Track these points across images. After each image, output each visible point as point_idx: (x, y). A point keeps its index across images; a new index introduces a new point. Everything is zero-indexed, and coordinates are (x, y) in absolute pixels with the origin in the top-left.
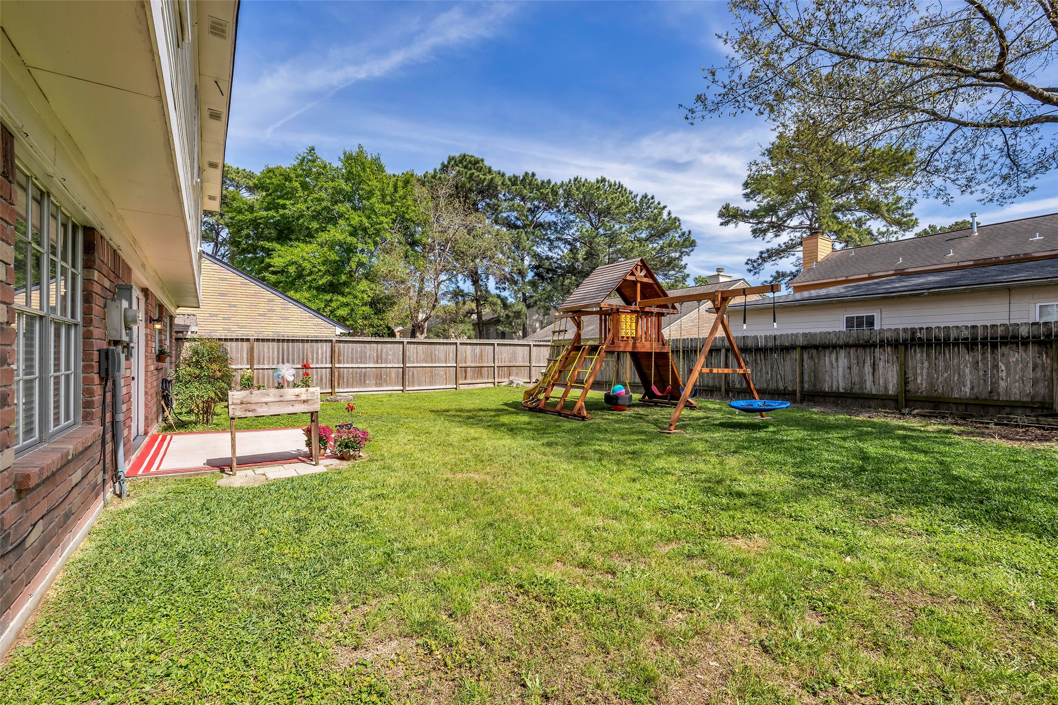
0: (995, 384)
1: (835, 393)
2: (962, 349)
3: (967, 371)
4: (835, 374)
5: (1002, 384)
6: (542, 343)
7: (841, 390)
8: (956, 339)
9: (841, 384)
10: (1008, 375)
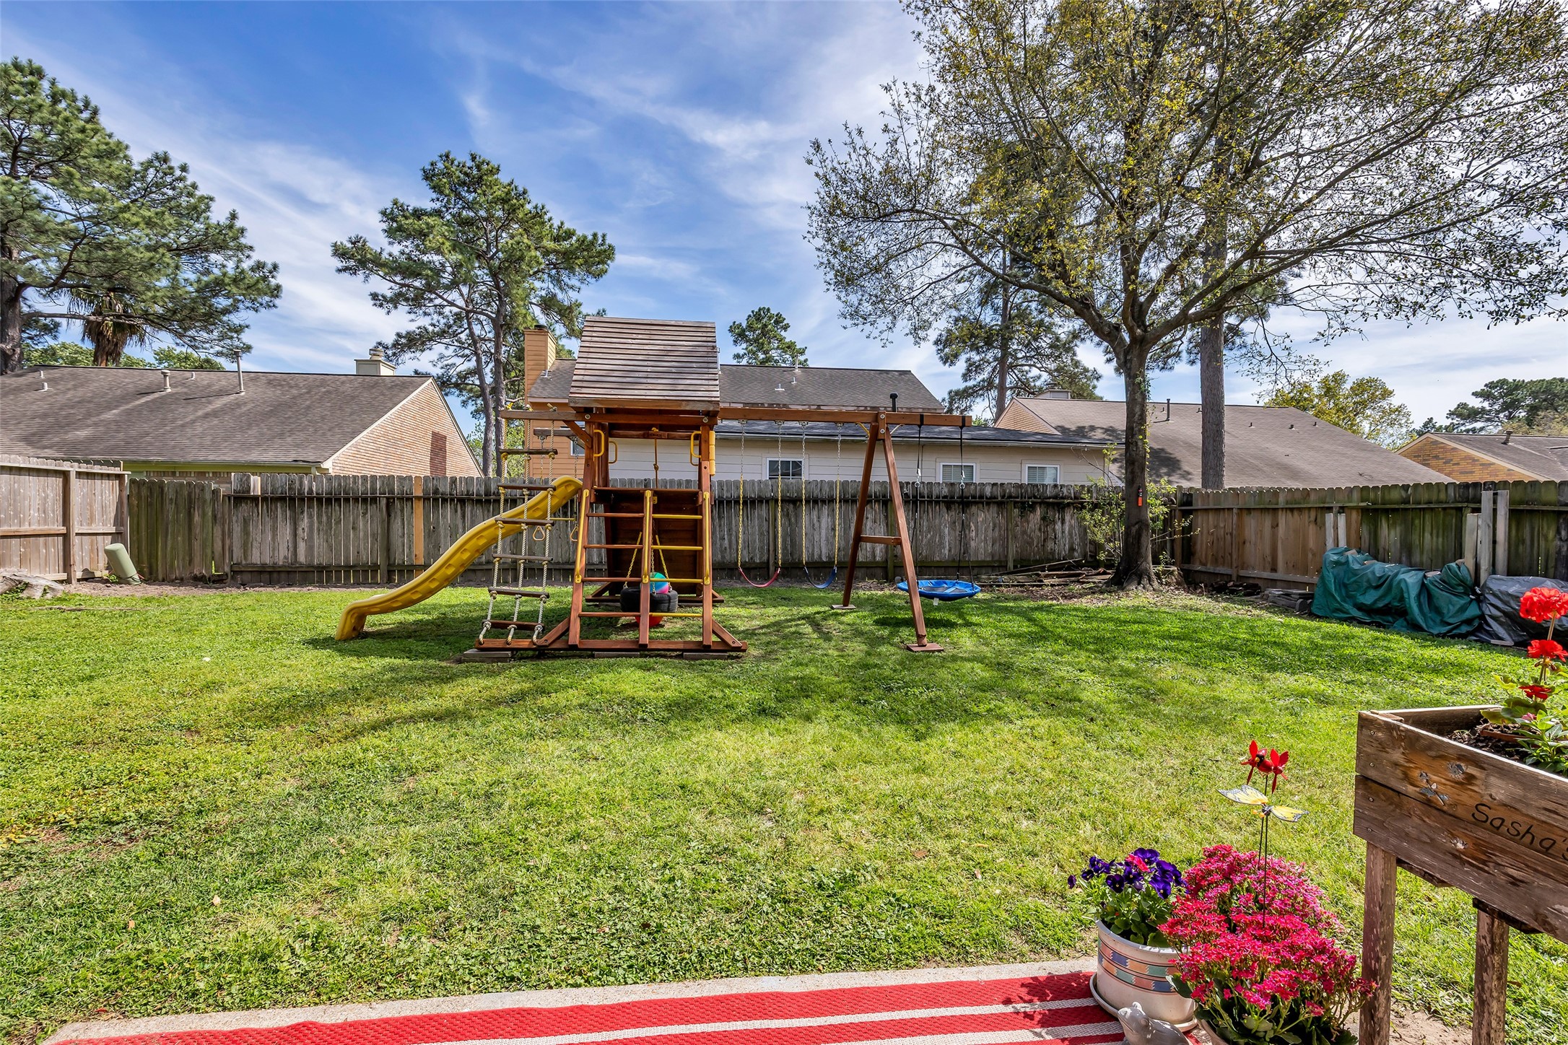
0: (967, 546)
1: (816, 562)
2: (942, 505)
3: (946, 531)
4: (817, 537)
5: (973, 544)
6: (97, 469)
7: (824, 559)
8: (938, 497)
9: (824, 551)
10: (977, 535)
